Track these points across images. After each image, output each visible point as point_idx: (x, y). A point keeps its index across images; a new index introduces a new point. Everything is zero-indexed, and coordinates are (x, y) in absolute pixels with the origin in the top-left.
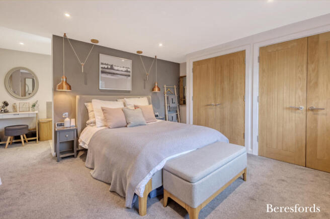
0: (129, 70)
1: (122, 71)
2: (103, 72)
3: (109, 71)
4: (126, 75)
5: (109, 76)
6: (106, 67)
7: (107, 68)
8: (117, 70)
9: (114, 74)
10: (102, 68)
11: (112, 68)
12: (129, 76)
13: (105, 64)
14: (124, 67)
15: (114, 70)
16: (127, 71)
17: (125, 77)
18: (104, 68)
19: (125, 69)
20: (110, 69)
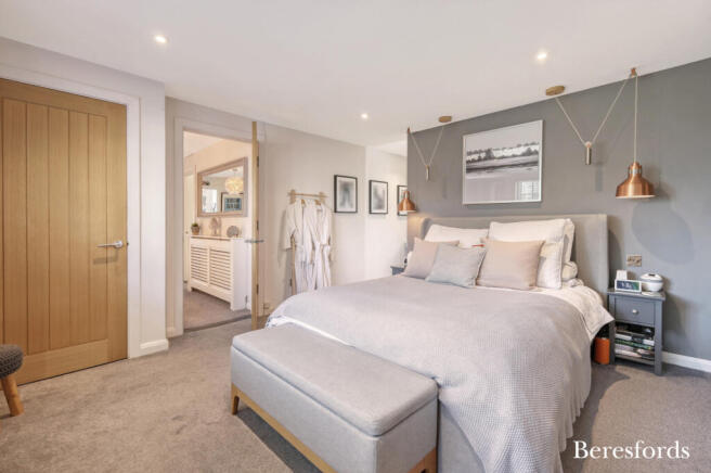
0: (533, 148)
1: (514, 156)
2: (469, 170)
3: (484, 163)
4: (525, 165)
5: (484, 175)
6: (476, 157)
7: (480, 160)
8: (503, 157)
9: (494, 168)
10: (468, 162)
11: (489, 156)
12: (535, 163)
13: (476, 152)
14: (519, 146)
15: (494, 158)
16: (529, 153)
17: (525, 168)
18: (473, 161)
19: (523, 149)
20: (485, 159)
